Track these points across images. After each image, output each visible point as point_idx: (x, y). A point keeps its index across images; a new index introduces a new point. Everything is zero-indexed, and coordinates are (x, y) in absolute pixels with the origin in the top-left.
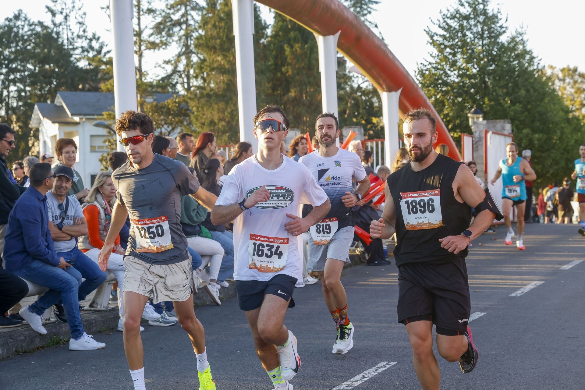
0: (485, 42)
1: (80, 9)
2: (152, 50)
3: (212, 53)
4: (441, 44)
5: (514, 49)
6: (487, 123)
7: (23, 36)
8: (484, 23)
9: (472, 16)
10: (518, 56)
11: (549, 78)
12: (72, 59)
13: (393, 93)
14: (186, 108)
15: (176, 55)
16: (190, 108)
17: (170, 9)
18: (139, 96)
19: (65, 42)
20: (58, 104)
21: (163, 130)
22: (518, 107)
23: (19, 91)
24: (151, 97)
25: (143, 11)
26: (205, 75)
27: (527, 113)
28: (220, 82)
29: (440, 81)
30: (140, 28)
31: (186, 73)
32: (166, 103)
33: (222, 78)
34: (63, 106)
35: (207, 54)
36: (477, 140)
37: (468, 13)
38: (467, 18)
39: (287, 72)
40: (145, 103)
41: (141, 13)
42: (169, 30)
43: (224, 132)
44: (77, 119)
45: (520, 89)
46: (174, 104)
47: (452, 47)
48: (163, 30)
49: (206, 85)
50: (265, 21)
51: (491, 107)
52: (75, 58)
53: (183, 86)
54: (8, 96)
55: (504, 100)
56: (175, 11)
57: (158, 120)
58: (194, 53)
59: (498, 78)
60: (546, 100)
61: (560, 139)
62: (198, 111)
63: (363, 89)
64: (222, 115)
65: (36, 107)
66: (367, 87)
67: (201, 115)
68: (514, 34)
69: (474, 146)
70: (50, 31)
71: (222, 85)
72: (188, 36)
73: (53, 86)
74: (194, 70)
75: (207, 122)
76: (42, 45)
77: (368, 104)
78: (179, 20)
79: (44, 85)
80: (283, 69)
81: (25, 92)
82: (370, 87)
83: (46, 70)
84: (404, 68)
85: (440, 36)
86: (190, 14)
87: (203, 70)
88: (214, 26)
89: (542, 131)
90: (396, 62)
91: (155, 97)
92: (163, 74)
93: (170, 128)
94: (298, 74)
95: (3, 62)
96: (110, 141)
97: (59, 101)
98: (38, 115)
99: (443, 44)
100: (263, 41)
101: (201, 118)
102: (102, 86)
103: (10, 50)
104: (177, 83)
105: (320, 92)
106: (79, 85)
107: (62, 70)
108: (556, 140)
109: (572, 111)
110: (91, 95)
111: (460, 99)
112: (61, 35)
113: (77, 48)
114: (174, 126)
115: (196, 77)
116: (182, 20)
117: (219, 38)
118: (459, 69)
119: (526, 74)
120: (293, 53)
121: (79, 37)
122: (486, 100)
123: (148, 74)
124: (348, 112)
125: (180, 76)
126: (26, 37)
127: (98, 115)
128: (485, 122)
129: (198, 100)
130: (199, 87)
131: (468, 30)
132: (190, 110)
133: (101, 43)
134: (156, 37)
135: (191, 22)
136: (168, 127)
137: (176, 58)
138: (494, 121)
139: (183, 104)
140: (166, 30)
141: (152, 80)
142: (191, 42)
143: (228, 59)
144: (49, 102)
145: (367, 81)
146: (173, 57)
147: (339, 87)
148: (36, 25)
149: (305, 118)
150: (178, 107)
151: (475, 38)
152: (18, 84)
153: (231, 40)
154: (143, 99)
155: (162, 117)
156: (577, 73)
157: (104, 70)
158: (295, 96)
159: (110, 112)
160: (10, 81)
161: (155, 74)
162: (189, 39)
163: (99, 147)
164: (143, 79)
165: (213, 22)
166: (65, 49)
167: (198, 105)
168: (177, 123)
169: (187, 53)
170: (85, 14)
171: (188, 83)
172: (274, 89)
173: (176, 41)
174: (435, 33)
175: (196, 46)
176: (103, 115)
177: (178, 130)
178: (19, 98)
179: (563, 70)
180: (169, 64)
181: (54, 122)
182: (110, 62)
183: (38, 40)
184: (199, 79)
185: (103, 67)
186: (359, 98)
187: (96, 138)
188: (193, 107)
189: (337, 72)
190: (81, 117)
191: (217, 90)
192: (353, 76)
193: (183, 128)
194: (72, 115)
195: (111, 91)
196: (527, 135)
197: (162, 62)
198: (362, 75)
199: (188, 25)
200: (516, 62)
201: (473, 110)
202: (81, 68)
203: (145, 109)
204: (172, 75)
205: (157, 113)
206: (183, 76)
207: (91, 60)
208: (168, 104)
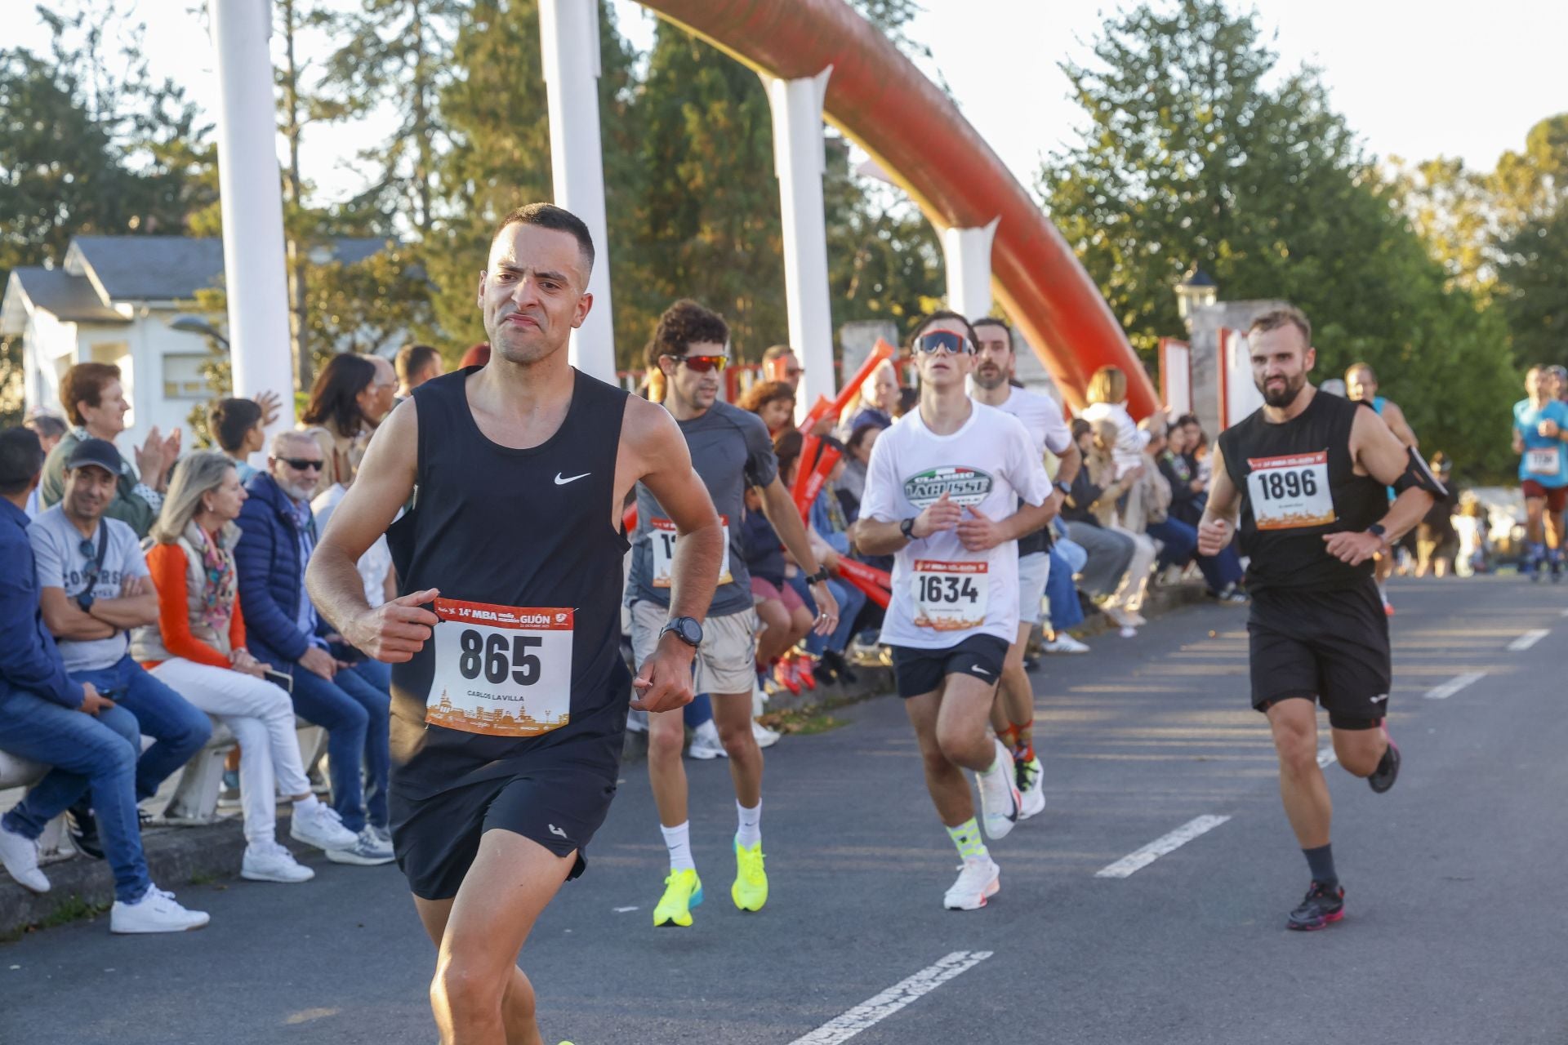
0: (1219, 93)
1: (128, 15)
2: (326, 123)
3: (489, 128)
4: (1101, 100)
5: (1295, 112)
6: (1228, 309)
8: (1216, 44)
9: (1183, 24)
10: (1305, 132)
11: (1391, 190)
12: (110, 148)
13: (976, 233)
14: (419, 276)
15: (392, 137)
16: (431, 277)
17: (373, 11)
18: (292, 246)
19: (92, 104)
20: (74, 271)
21: (360, 338)
22: (1309, 267)
24: (323, 249)
25: (299, 16)
26: (471, 188)
27: (1332, 282)
29: (1101, 199)
30: (292, 64)
31: (420, 183)
32: (365, 264)
33: (516, 196)
34: (83, 279)
35: (475, 131)
36: (1201, 355)
37: (1172, 17)
38: (1170, 28)
39: (692, 177)
40: (311, 268)
41: (296, 22)
42: (371, 68)
44: (125, 309)
45: (1313, 218)
46: (388, 268)
47: (1131, 107)
48: (356, 68)
49: (473, 215)
50: (629, 42)
51: (1239, 266)
52: (121, 147)
53: (413, 221)
55: (1271, 246)
56: (386, 17)
57: (345, 311)
58: (439, 128)
59: (1254, 189)
60: (1384, 247)
61: (1422, 349)
62: (452, 286)
63: (895, 224)
65: (14, 279)
66: (906, 216)
67: (461, 297)
68: (1297, 72)
69: (1195, 371)
70: (48, 72)
72: (422, 83)
73: (58, 221)
74: (442, 175)
76: (28, 112)
77: (910, 261)
78: (399, 40)
79: (35, 220)
80: (682, 171)
82: (914, 218)
83: (40, 179)
84: (1002, 164)
85: (1100, 77)
86: (428, 25)
87: (465, 175)
88: (494, 56)
89: (1373, 330)
90: (983, 150)
91: (336, 249)
93: (378, 332)
94: (720, 183)
96: (215, 370)
97: (77, 261)
98: (20, 300)
99: (1108, 100)
100: (624, 94)
101: (462, 304)
102: (193, 220)
104: (395, 210)
105: (778, 231)
106: (129, 218)
107: (84, 179)
108: (1411, 353)
109: (1452, 276)
110: (165, 244)
111: (1154, 247)
112: (80, 88)
113: (122, 119)
114: (387, 326)
115: (447, 194)
116: (407, 41)
117: (507, 87)
118: (1151, 166)
119: (1328, 177)
120: (707, 127)
121: (127, 88)
122: (1224, 247)
123: (315, 187)
124: (855, 283)
125: (404, 192)
127: (182, 298)
128: (1222, 307)
129: (453, 256)
130: (454, 222)
131: (1173, 60)
132: (434, 283)
133: (189, 105)
134: (337, 88)
135: (433, 47)
136: (373, 328)
137: (391, 143)
138: (1245, 303)
139: (412, 268)
140: (364, 67)
141: (326, 205)
142: (432, 100)
143: (531, 144)
144: (49, 264)
145: (905, 200)
146: (384, 141)
147: (831, 216)
148: (10, 58)
149: (740, 304)
150: (400, 275)
151: (1192, 81)
153: (538, 94)
154: (303, 256)
155: (356, 303)
156: (1464, 173)
157: (196, 177)
158: (714, 243)
159: (216, 291)
162: (427, 93)
163: (187, 385)
164: (303, 200)
165: (489, 45)
166: (90, 123)
167: (451, 269)
168: (397, 317)
169: (421, 129)
170: (143, 27)
171: (426, 210)
172: (657, 222)
173: (392, 98)
174: (1084, 71)
175: (447, 110)
176: (194, 298)
177: (400, 336)
179: (1425, 167)
180: (374, 158)
181: (63, 319)
182: (211, 157)
183: (17, 99)
184: (455, 198)
185: (195, 169)
186: (885, 247)
187: (179, 362)
188: (438, 274)
189: (824, 178)
190: (138, 303)
192: (868, 187)
193: (413, 331)
194: (115, 298)
195: (215, 234)
196: (1334, 341)
197: (355, 153)
198: (892, 184)
199: (423, 56)
200: (1301, 146)
201: (1189, 274)
202: (136, 176)
203: (310, 283)
204: (381, 188)
205: (342, 290)
206: (412, 191)
207: (161, 151)
208: (373, 267)
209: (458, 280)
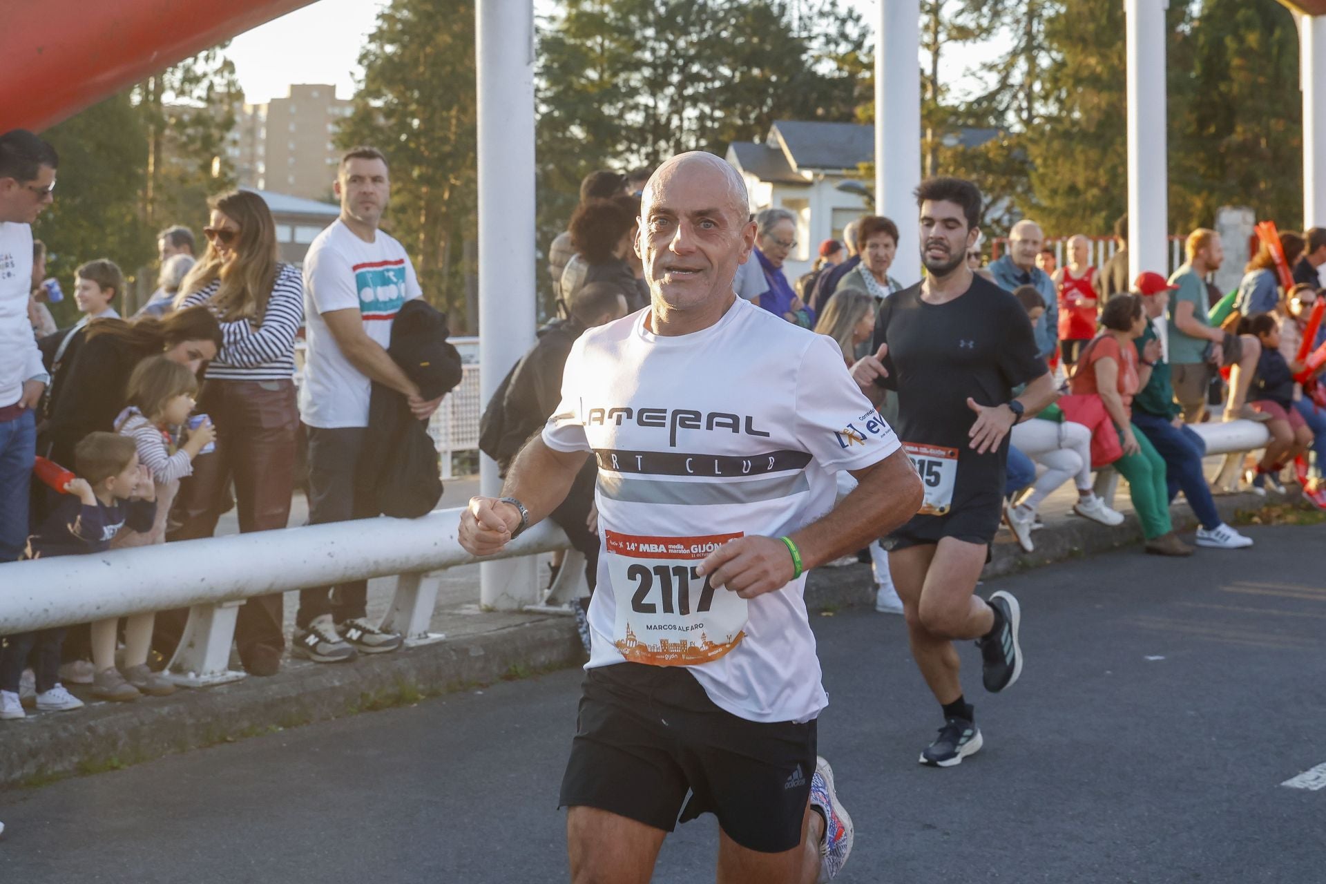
2: (960, 44)
3: (1079, 49)
7: (715, 13)
12: (804, 57)
14: (1021, 158)
15: (1008, 54)
16: (1030, 159)
18: (929, 132)
19: (795, 24)
20: (773, 146)
23: (702, 118)
24: (952, 135)
26: (1064, 94)
28: (1092, 108)
31: (1027, 89)
32: (982, 147)
33: (1096, 100)
34: (780, 151)
35: (1069, 52)
40: (942, 149)
42: (996, 4)
43: (1094, 210)
44: (808, 175)
46: (1000, 152)
49: (1064, 114)
52: (812, 56)
53: (1020, 117)
54: (680, 128)
58: (1043, 49)
62: (1045, 165)
64: (1091, 175)
65: (731, 148)
67: (1051, 174)
71: (1096, 115)
72: (1033, 15)
73: (765, 109)
74: (1043, 84)
75: (1063, 187)
76: (748, 30)
79: (749, 108)
80: (1223, 87)
81: (713, 119)
83: (754, 78)
87: (1060, 84)
91: (961, 136)
92: (977, 91)
94: (1251, 95)
95: (674, 61)
97: (777, 138)
100: (1185, 28)
101: (1052, 179)
102: (859, 111)
103: (689, 38)
106: (817, 108)
107: (786, 79)
110: (838, 128)
112: (788, 13)
113: (815, 37)
115: (1046, 98)
117: (1094, 19)
120: (1245, 53)
121: (822, 14)
123: (949, 90)
125: (1015, 97)
126: (721, 14)
127: (848, 168)
129: (1049, 143)
130: (1049, 119)
132: (1032, 163)
133: (864, 27)
134: (971, 16)
137: (1008, 58)
139: (1017, 152)
141: (956, 103)
142: (1038, 27)
143: (1109, 62)
144: (757, 140)
146: (1000, 57)
149: (1262, 186)
150: (1007, 156)
152: (701, 105)
153: (1117, 25)
154: (937, 139)
157: (864, 79)
158: (1244, 140)
159: (869, 164)
160: (685, 99)
161: (964, 90)
162: (1035, 22)
164: (940, 99)
166: (793, 38)
167: (1046, 153)
168: (1003, 188)
169: (1029, 49)
172: (1202, 123)
173: (1010, 26)
175: (1050, 35)
176: (856, 169)
177: (1005, 202)
178: (702, 131)
180: (995, 69)
181: (763, 180)
183: (742, 20)
184: (1051, 101)
185: (861, 74)
187: (842, 215)
188: (1036, 157)
190: (818, 171)
191: (1084, 124)
193: (1014, 198)
194: (800, 166)
197: (979, 66)
202: (823, 77)
203: (941, 160)
204: (998, 92)
205: (965, 167)
206: (1021, 95)
207: (841, 60)
208: (988, 151)
209: (1050, 162)
